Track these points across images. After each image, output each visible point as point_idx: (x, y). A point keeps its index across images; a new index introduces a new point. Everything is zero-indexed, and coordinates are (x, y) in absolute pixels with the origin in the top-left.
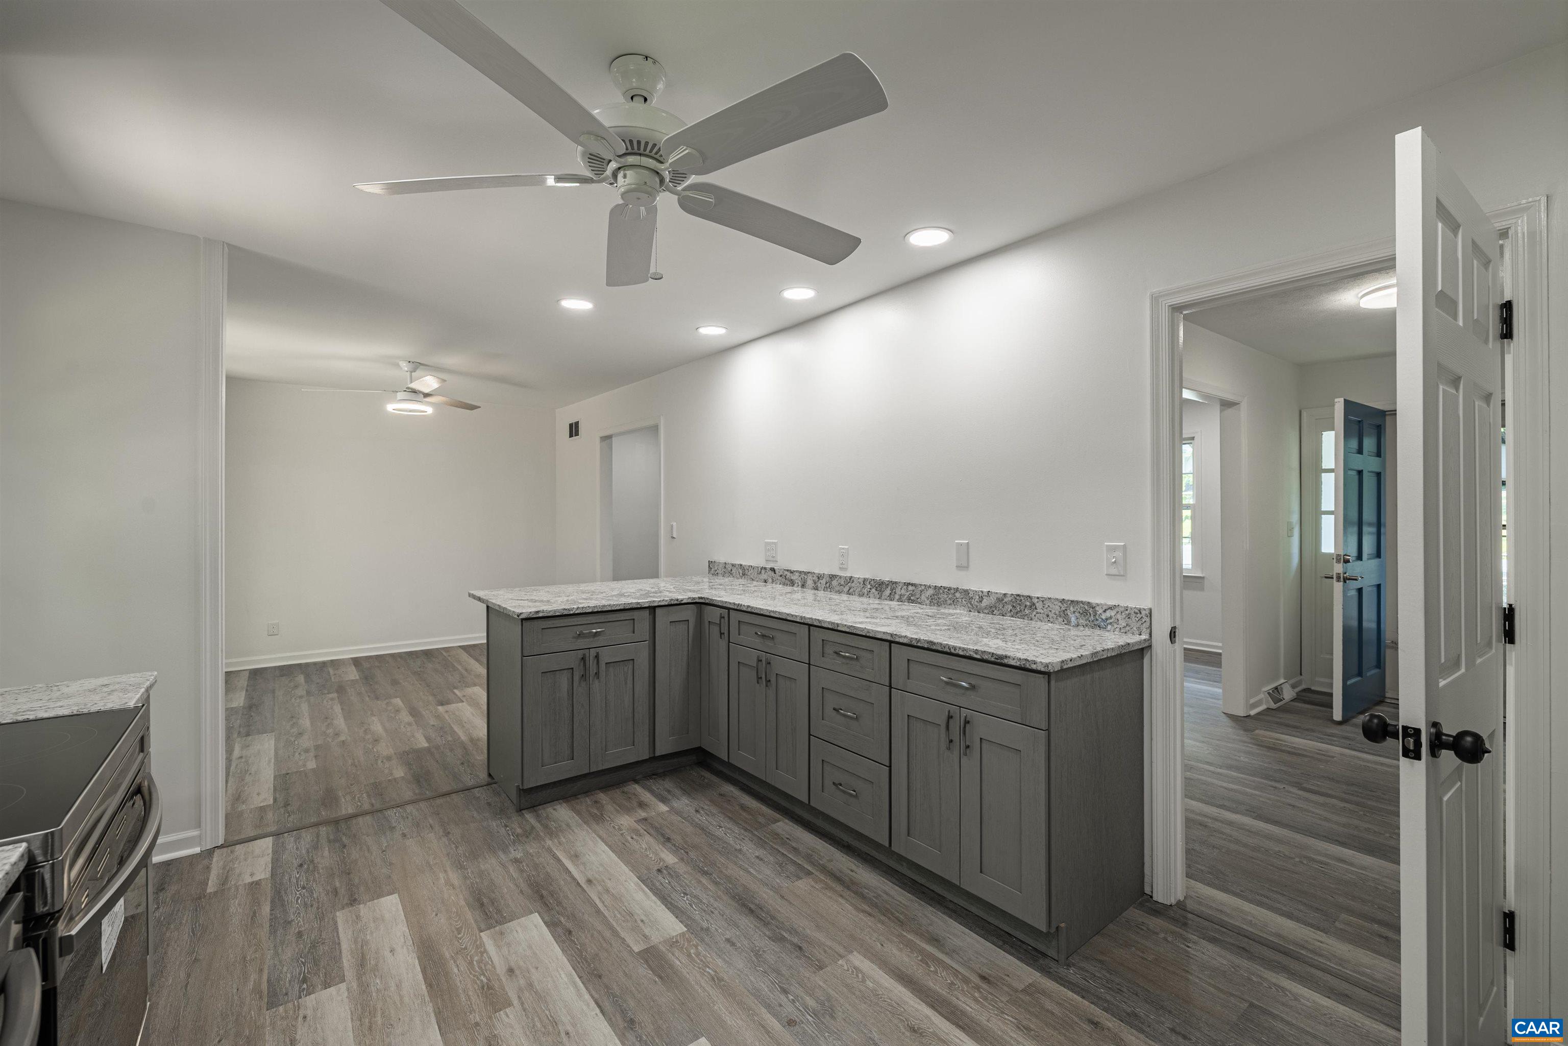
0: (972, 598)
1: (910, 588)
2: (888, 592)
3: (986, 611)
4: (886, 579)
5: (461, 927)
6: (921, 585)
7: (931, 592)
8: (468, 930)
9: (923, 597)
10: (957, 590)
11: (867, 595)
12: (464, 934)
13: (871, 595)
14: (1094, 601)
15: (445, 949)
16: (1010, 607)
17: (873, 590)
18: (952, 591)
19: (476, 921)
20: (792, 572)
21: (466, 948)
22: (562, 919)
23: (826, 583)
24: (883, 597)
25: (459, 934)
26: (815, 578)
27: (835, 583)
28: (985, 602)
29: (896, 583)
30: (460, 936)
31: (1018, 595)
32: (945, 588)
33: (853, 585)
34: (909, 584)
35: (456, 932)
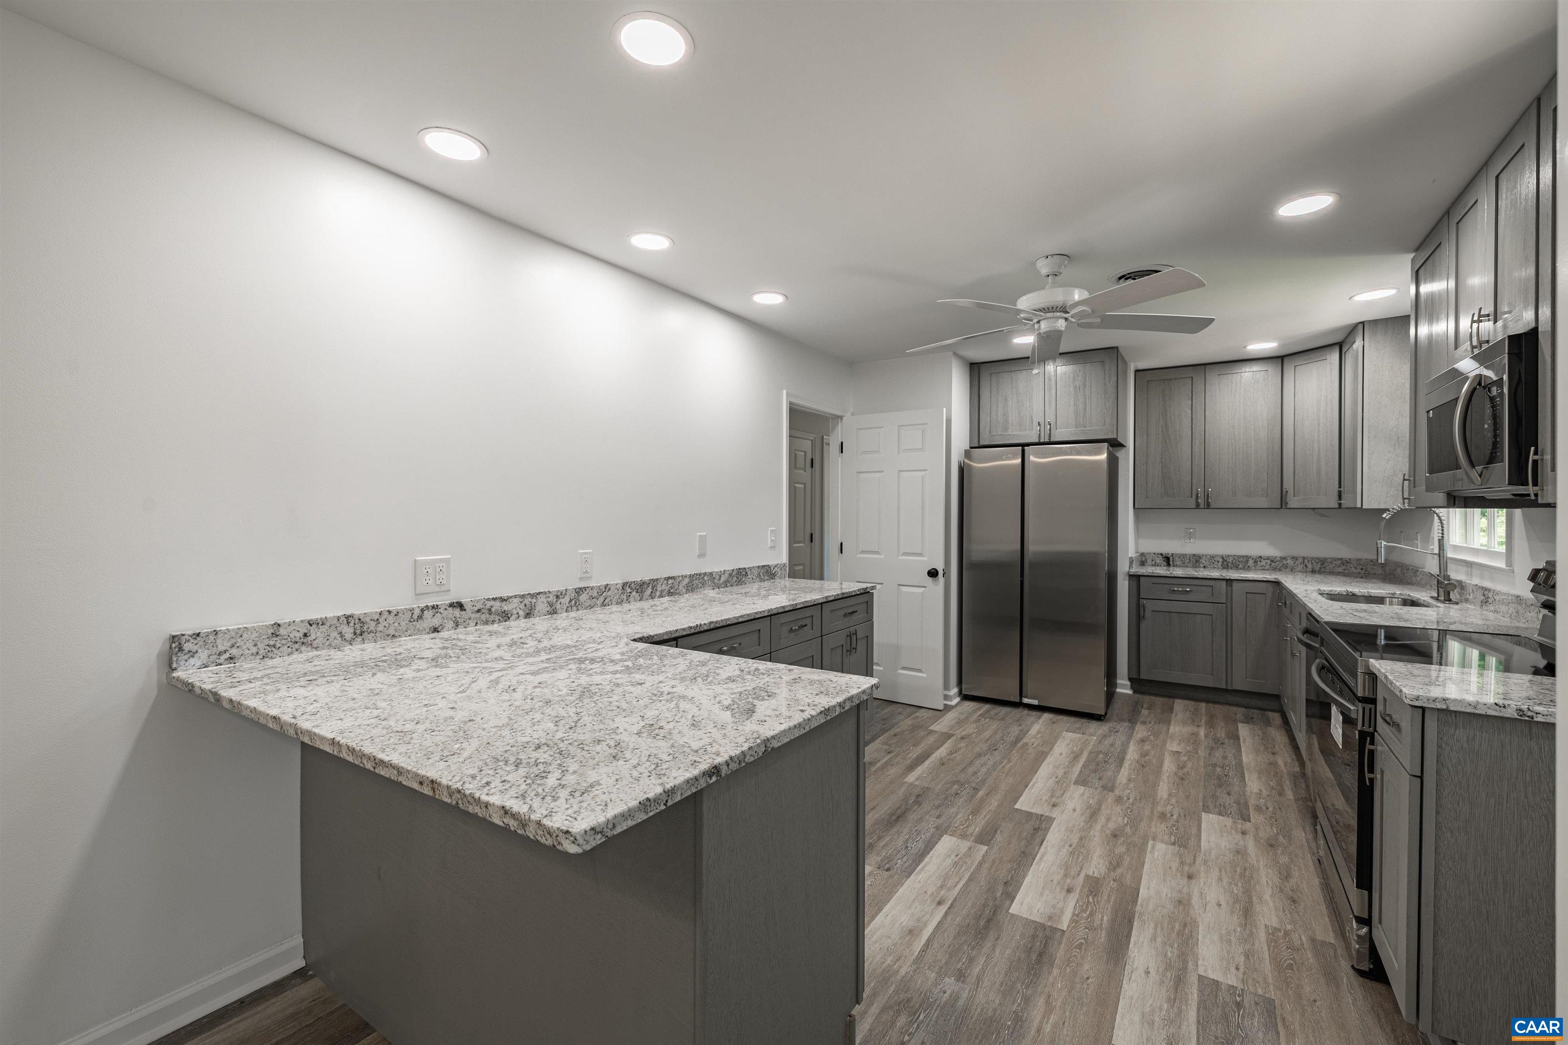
0: (715, 578)
1: (670, 581)
2: (649, 590)
3: (722, 586)
4: (646, 579)
5: (1076, 948)
6: (679, 576)
7: (687, 580)
8: (1073, 940)
9: (681, 587)
10: (705, 574)
11: (627, 600)
12: (1078, 940)
13: (631, 599)
14: (770, 564)
15: (1103, 940)
16: (736, 579)
17: (634, 593)
18: (702, 576)
19: (1060, 943)
20: (502, 600)
21: (1086, 928)
22: (999, 894)
23: (571, 601)
24: (644, 598)
25: (1082, 944)
26: (552, 598)
27: (583, 597)
28: (723, 579)
29: (657, 580)
30: (1083, 941)
31: (740, 569)
32: (697, 575)
33: (609, 593)
34: (669, 578)
35: (1083, 947)
